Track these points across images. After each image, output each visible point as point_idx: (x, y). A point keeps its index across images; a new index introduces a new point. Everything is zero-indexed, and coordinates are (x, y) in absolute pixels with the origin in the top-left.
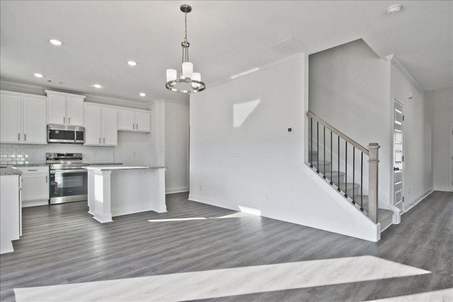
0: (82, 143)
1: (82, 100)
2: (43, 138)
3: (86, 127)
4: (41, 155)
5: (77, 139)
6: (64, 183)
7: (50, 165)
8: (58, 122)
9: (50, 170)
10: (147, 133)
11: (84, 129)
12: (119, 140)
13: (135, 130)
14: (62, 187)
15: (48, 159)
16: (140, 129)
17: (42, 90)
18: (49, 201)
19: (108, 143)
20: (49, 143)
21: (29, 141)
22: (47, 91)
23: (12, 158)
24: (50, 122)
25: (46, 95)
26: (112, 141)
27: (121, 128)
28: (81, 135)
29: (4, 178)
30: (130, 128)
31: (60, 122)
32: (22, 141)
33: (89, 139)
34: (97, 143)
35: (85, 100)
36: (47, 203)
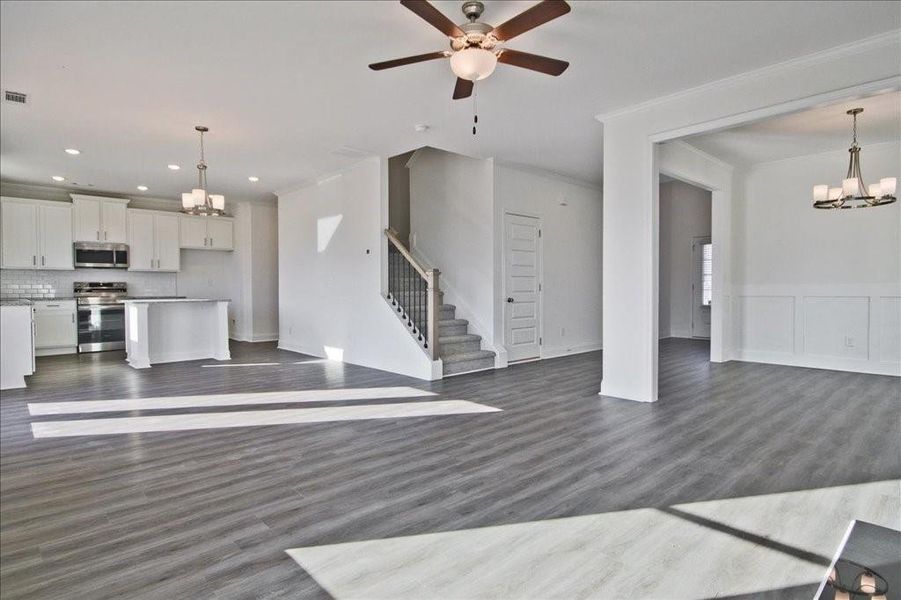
0: (126, 268)
1: (124, 206)
2: (68, 262)
3: (131, 245)
4: (68, 285)
5: (117, 262)
6: (102, 324)
7: (77, 298)
8: (90, 238)
9: (78, 305)
10: (230, 251)
11: (127, 247)
12: (182, 262)
13: (209, 247)
14: (100, 329)
15: (76, 291)
16: (217, 245)
17: (66, 195)
18: (78, 348)
19: (164, 267)
20: (76, 267)
21: (48, 265)
22: (72, 196)
23: (26, 290)
24: (78, 239)
25: (71, 201)
26: (172, 263)
27: (186, 244)
28: (122, 257)
29: (7, 310)
30: (200, 244)
31: (92, 238)
32: (39, 266)
33: (136, 262)
34: (148, 267)
35: (129, 206)
36: (75, 351)
